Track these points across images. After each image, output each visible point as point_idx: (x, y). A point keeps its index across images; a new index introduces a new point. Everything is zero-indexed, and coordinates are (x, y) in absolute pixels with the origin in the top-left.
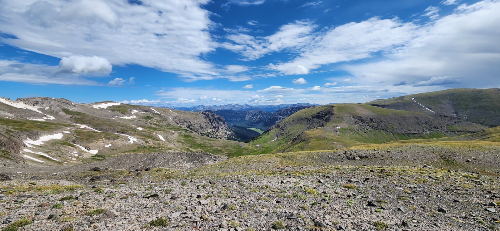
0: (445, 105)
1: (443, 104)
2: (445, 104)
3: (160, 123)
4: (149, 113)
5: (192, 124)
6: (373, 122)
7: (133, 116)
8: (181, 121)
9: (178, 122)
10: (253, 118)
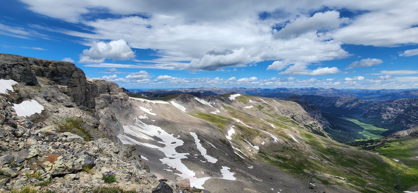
3: (269, 112)
4: (260, 103)
5: (295, 115)
7: (251, 106)
8: (285, 112)
9: (283, 112)
10: (345, 106)
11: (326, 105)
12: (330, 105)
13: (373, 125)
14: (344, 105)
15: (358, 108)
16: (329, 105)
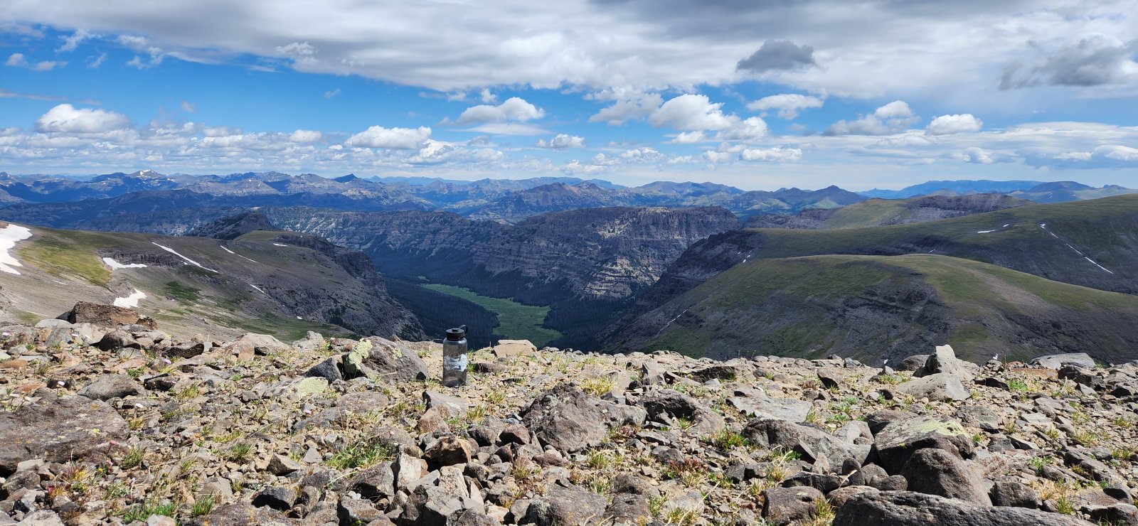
0: (1130, 251)
1: (1125, 246)
2: (1129, 248)
3: (236, 312)
5: (344, 308)
6: (1064, 333)
7: (134, 292)
8: (298, 298)
9: (291, 302)
10: (419, 243)
11: (357, 246)
12: (372, 246)
13: (512, 299)
14: (414, 239)
15: (456, 247)
16: (369, 244)
